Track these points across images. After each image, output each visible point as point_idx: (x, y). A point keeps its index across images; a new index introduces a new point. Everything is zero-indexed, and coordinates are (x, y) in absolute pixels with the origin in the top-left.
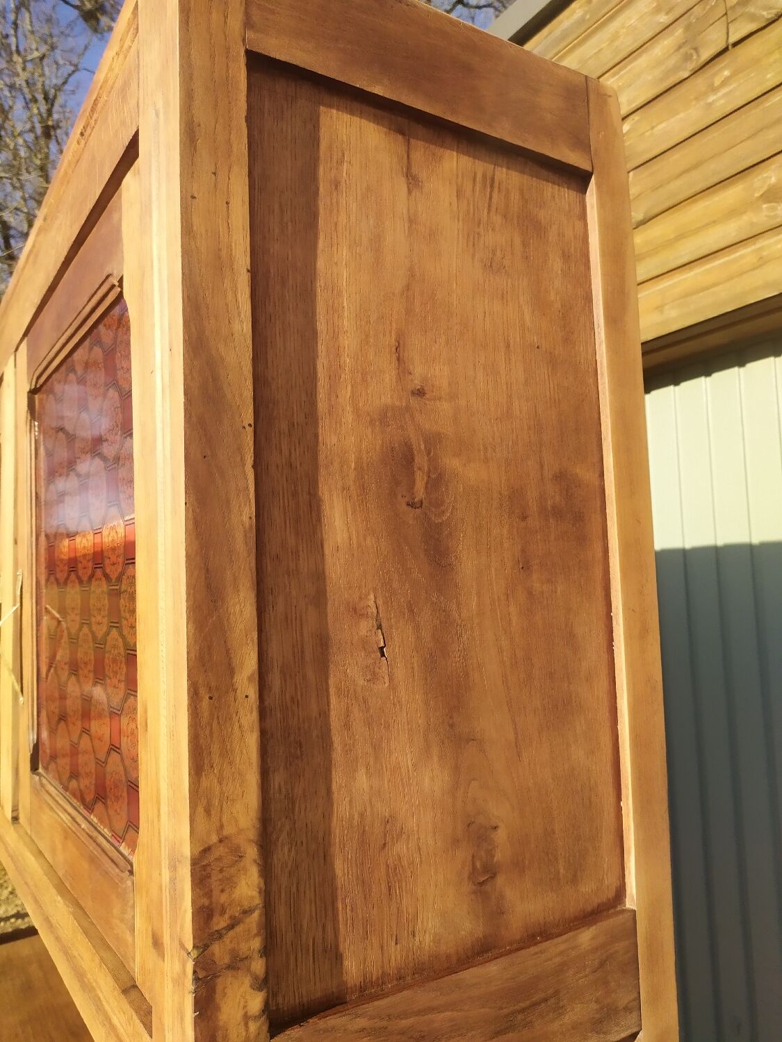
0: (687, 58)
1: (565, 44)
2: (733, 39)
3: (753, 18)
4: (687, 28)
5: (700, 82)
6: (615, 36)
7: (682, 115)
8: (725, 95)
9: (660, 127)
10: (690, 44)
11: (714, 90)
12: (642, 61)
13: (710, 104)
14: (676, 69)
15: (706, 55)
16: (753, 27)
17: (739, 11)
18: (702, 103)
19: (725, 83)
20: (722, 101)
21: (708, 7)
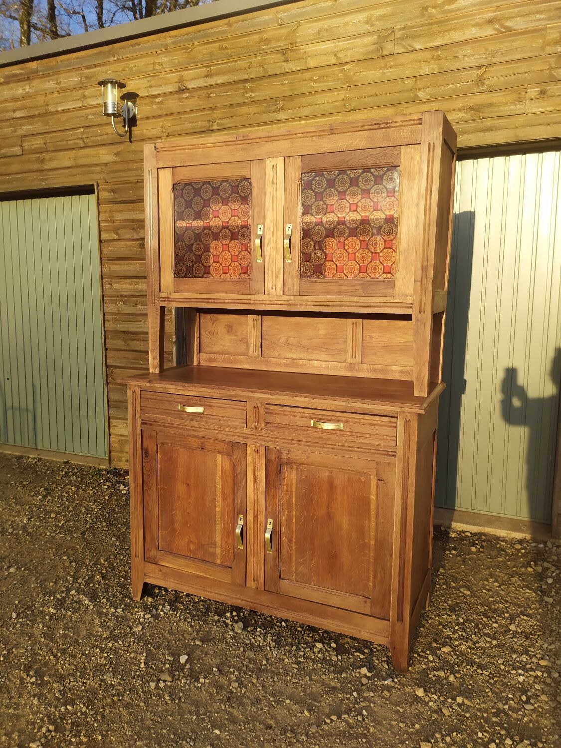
0: (377, 50)
1: (322, 15)
2: (396, 52)
3: (404, 47)
4: (379, 37)
5: (382, 62)
6: (346, 24)
7: (373, 72)
8: (391, 72)
9: (364, 73)
10: (380, 44)
11: (387, 68)
12: (358, 41)
13: (384, 73)
14: (372, 52)
15: (385, 53)
16: (403, 51)
17: (400, 41)
18: (381, 71)
19: (391, 67)
20: (390, 74)
21: (387, 33)
